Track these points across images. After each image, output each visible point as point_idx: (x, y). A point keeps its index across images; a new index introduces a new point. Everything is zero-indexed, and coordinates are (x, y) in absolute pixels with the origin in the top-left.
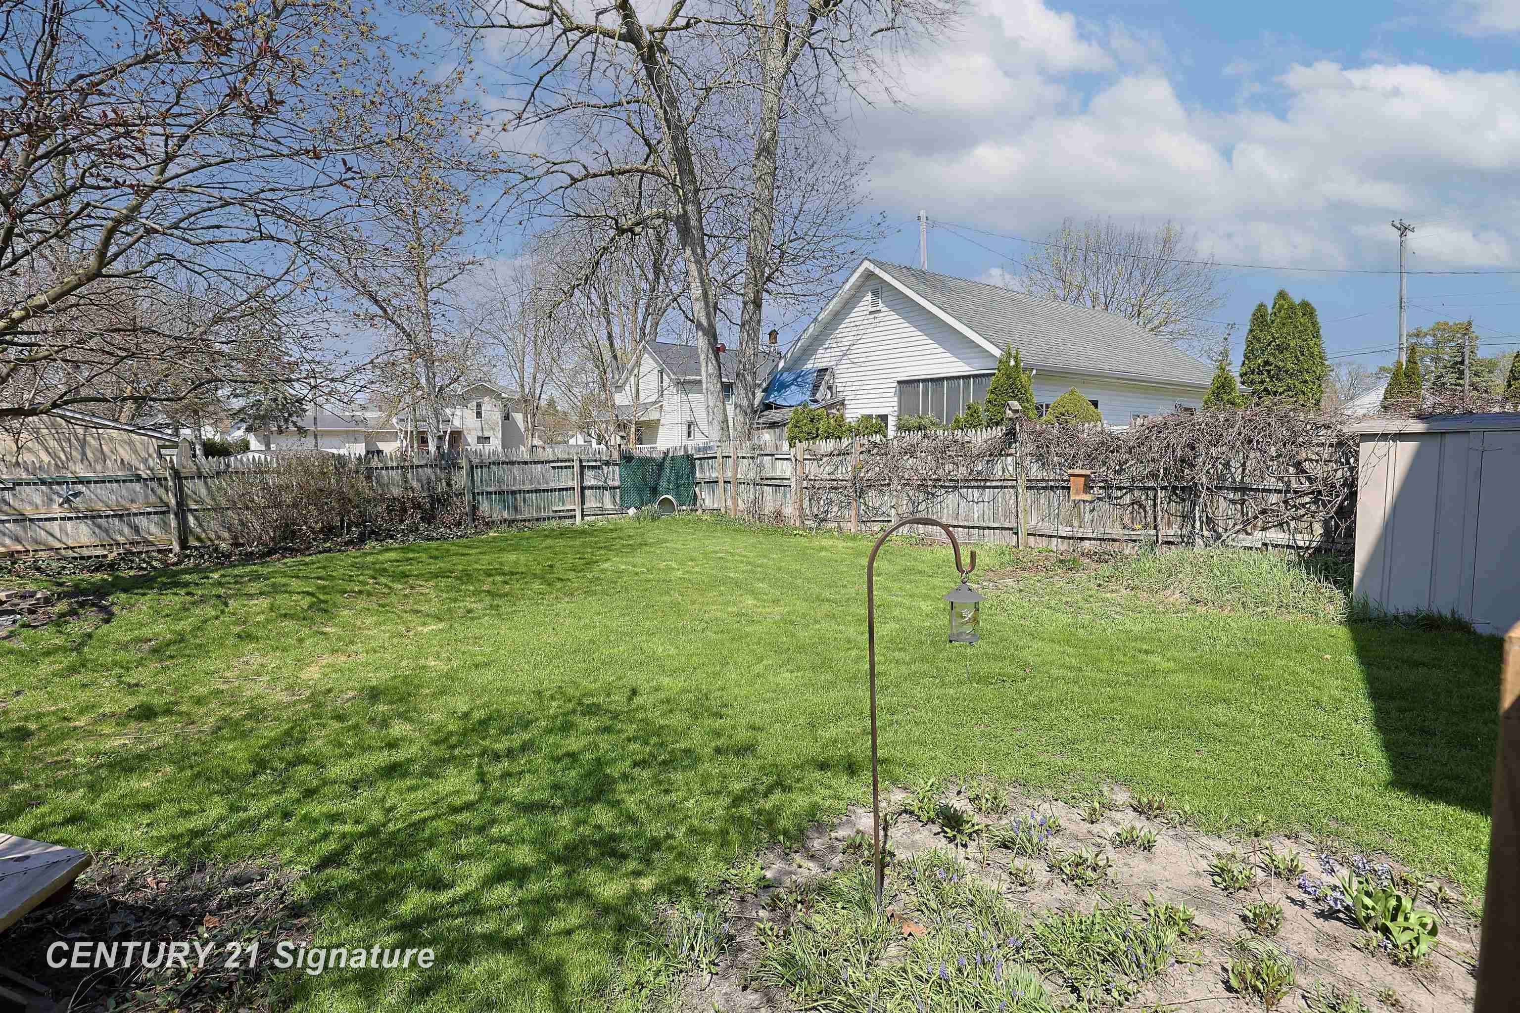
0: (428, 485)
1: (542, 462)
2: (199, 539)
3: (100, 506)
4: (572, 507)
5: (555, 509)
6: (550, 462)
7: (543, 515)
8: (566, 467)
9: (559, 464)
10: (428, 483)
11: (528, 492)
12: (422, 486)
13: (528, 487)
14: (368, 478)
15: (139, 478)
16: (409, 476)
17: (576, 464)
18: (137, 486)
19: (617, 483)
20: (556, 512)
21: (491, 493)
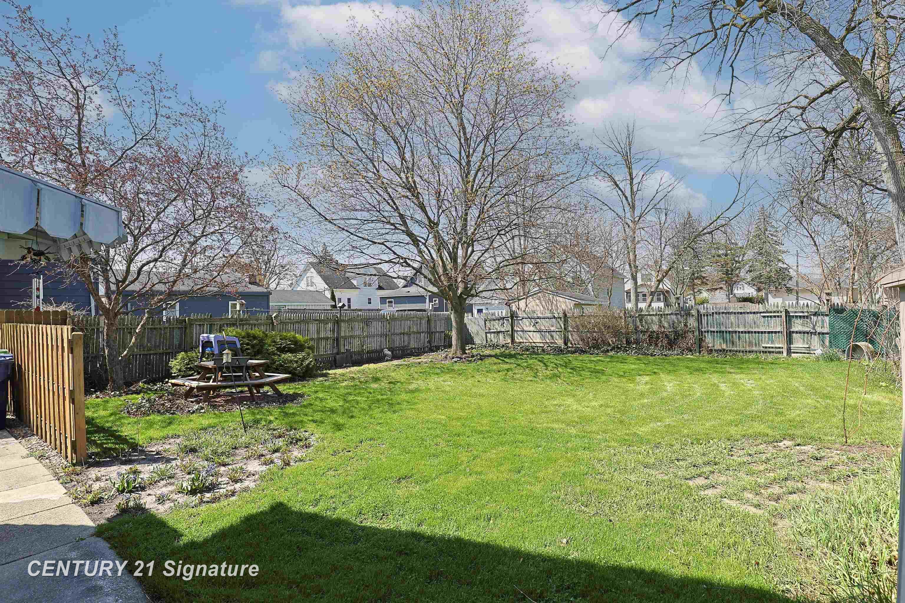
0: (673, 325)
1: (754, 313)
2: (571, 344)
3: (543, 328)
4: (780, 346)
5: (764, 345)
6: (760, 313)
7: (754, 349)
8: (775, 316)
9: (768, 314)
10: (673, 324)
11: (742, 332)
12: (670, 326)
13: (741, 329)
14: (641, 320)
15: (554, 317)
16: (663, 319)
17: (783, 314)
18: (554, 320)
19: (826, 330)
20: (766, 347)
21: (714, 332)
